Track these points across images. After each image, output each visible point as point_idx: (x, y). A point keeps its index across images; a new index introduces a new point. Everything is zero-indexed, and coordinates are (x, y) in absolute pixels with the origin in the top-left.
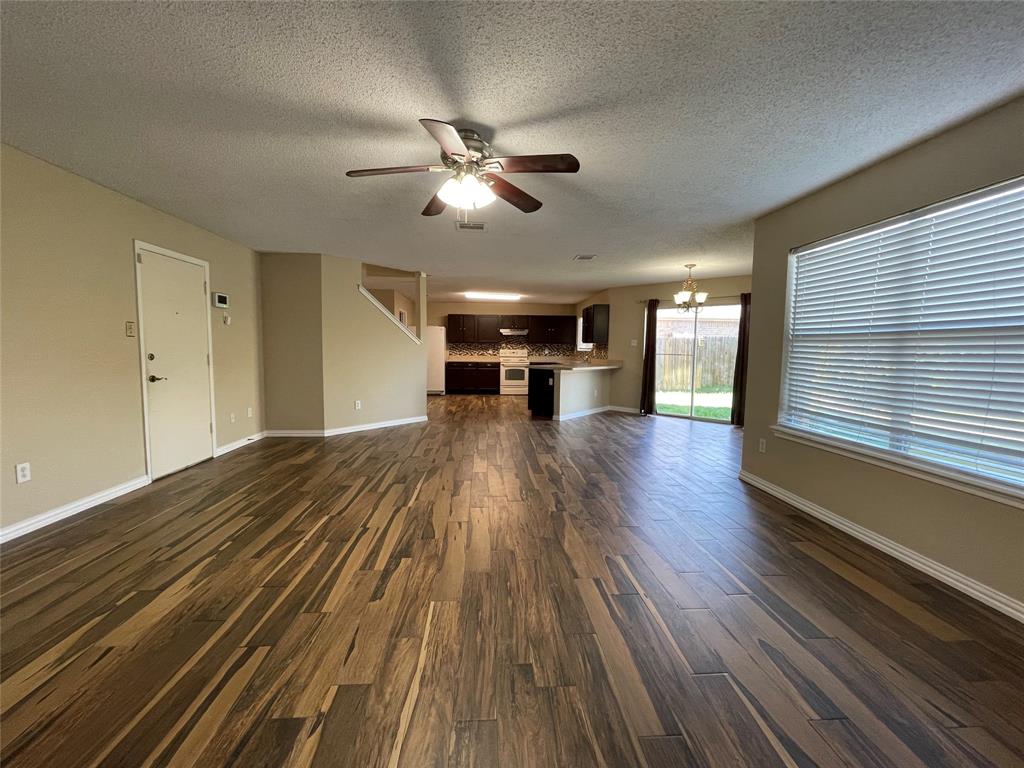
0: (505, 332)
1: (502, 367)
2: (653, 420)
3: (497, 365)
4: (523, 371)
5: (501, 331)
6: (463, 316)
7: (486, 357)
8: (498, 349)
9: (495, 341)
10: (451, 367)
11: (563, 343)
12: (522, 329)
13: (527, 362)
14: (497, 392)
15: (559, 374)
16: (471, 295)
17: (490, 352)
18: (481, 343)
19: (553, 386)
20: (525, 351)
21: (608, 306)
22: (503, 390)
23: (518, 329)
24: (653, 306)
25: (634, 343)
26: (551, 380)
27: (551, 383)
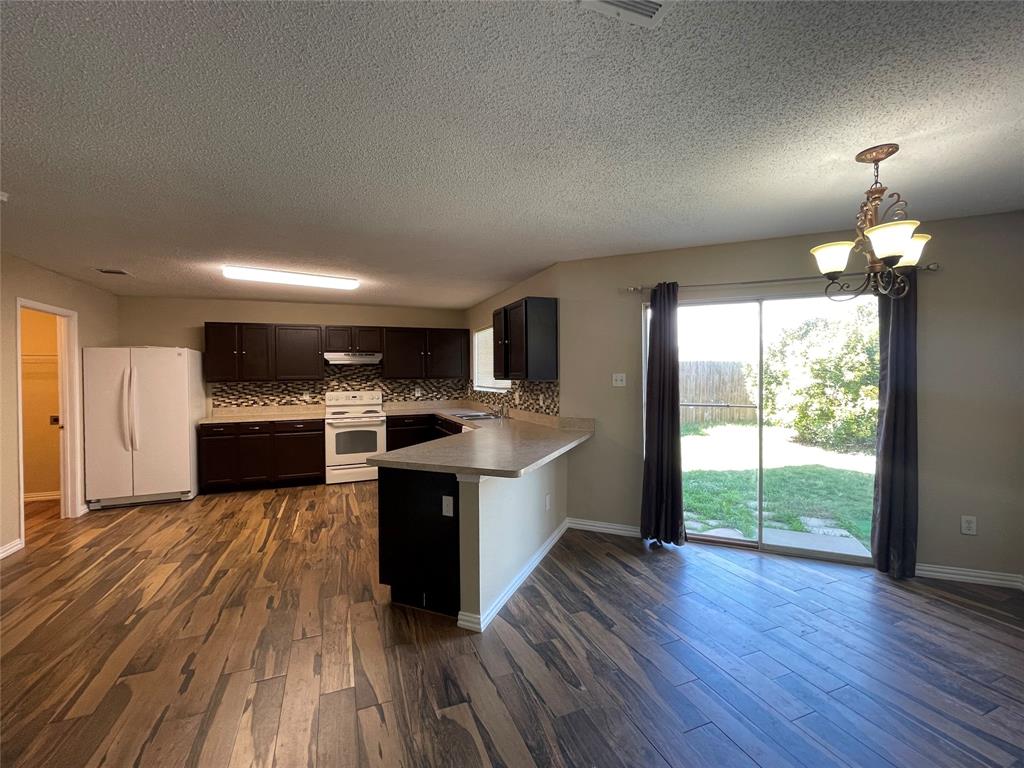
0: (335, 358)
1: (328, 429)
2: (678, 561)
3: (320, 425)
4: (375, 433)
5: (327, 356)
6: (240, 325)
7: (296, 410)
8: (321, 392)
9: (316, 377)
10: (209, 439)
11: (446, 378)
12: (370, 352)
13: (382, 416)
14: (320, 479)
15: (475, 489)
16: (237, 272)
17: (306, 397)
18: (285, 382)
19: (455, 520)
20: (377, 394)
21: (555, 302)
22: (331, 476)
23: (362, 352)
24: (664, 298)
25: (620, 380)
26: (447, 503)
27: (447, 510)
